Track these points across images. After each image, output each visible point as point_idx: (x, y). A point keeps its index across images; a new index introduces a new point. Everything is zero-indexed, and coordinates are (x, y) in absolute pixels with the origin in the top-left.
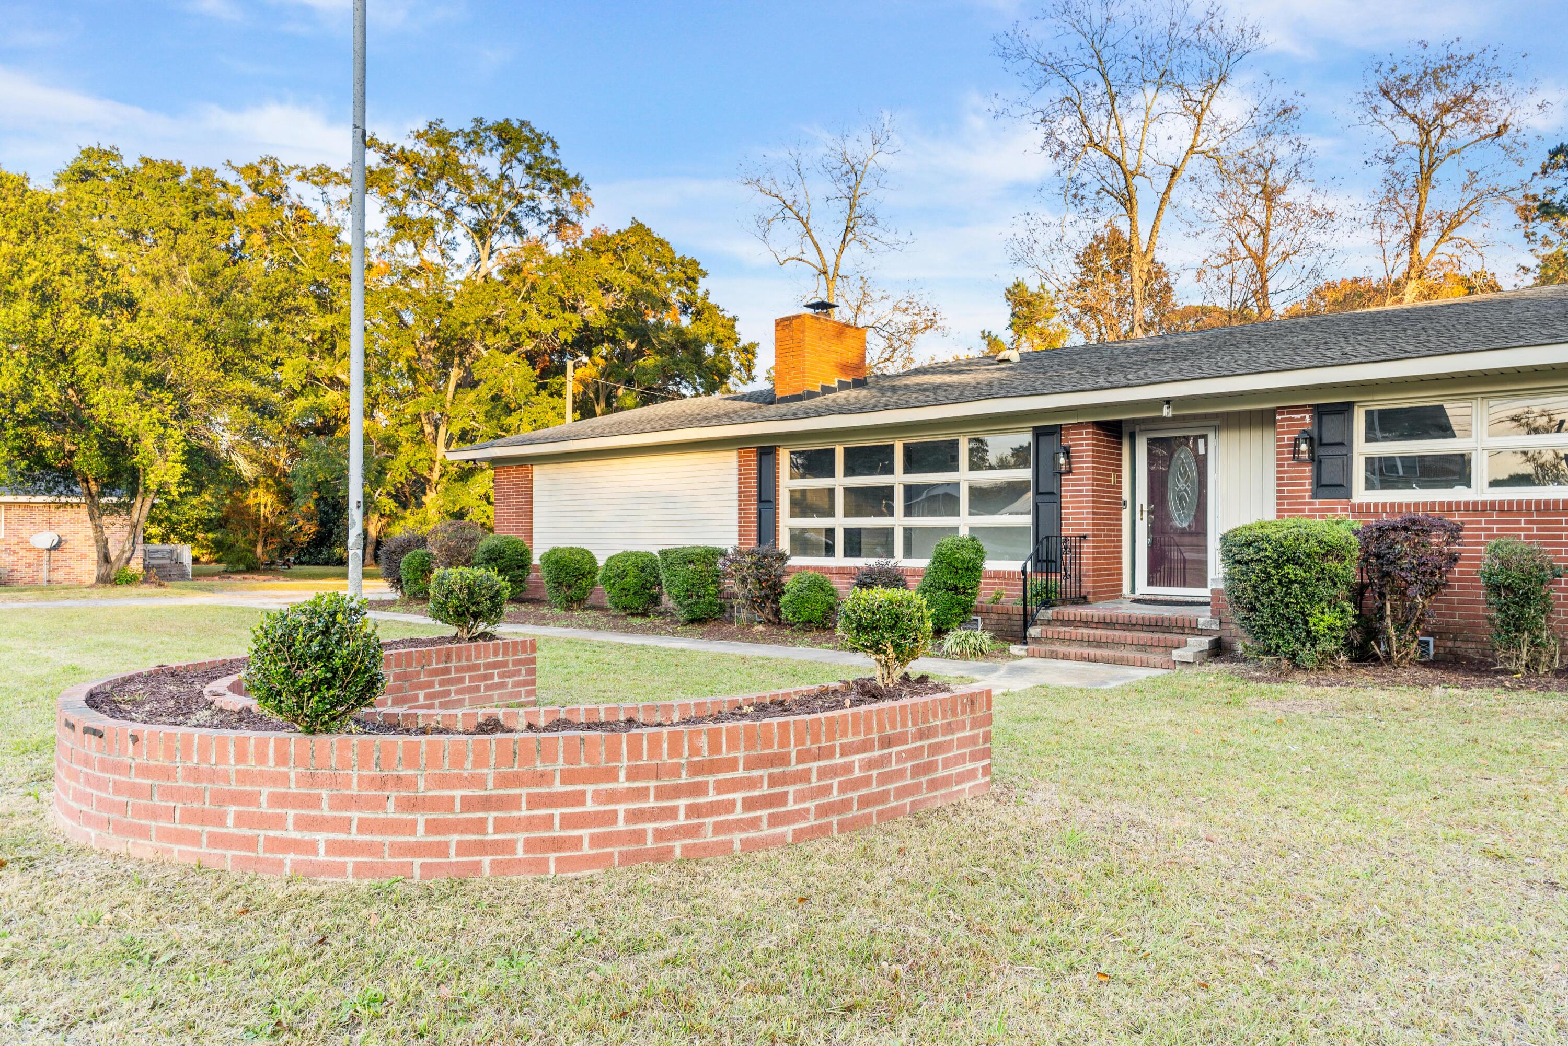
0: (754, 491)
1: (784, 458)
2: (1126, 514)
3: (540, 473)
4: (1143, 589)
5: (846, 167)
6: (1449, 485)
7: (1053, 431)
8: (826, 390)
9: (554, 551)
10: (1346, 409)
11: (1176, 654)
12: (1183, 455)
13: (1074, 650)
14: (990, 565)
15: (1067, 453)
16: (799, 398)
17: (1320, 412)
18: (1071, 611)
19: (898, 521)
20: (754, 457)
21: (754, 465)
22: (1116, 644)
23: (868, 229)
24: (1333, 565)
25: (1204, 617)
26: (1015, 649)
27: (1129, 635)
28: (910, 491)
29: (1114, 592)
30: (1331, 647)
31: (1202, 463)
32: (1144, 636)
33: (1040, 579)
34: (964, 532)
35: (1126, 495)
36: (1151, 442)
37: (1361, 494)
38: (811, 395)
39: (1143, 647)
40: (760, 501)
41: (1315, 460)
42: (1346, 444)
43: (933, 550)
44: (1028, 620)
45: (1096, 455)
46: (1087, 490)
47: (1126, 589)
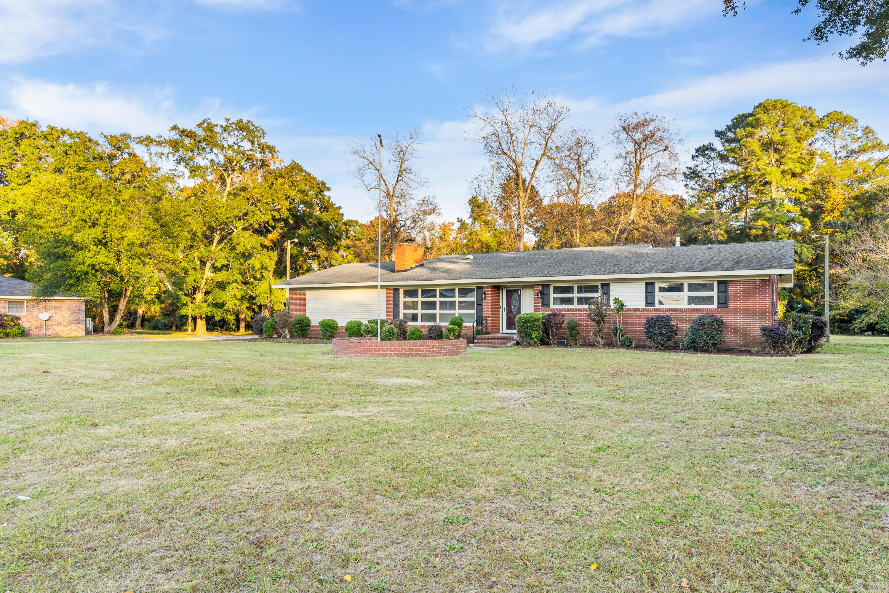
0: (392, 302)
1: (402, 291)
2: (501, 310)
3: (308, 294)
4: (505, 330)
5: (399, 149)
6: (569, 304)
7: (481, 288)
8: (412, 268)
9: (324, 321)
10: (548, 286)
11: (508, 344)
12: (515, 295)
13: (485, 345)
14: (464, 324)
15: (485, 294)
16: (403, 271)
17: (543, 286)
18: (485, 336)
19: (438, 312)
20: (392, 291)
21: (392, 294)
22: (495, 343)
23: (408, 175)
24: (537, 323)
25: (515, 337)
26: (471, 345)
27: (498, 341)
28: (441, 303)
29: (498, 331)
30: (536, 340)
31: (519, 296)
32: (502, 341)
33: (477, 328)
34: (457, 315)
35: (501, 305)
36: (507, 291)
37: (552, 306)
38: (407, 270)
39: (501, 343)
40: (394, 305)
41: (542, 298)
42: (548, 294)
43: (449, 320)
44: (474, 338)
45: (492, 294)
46: (490, 304)
47: (501, 331)
